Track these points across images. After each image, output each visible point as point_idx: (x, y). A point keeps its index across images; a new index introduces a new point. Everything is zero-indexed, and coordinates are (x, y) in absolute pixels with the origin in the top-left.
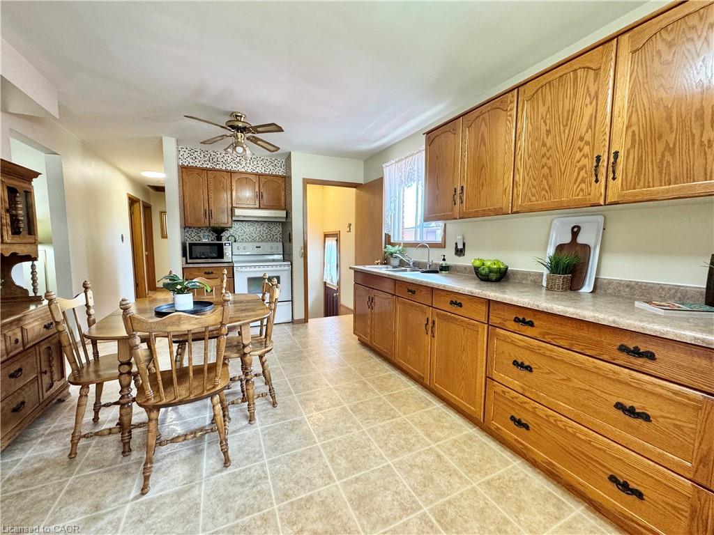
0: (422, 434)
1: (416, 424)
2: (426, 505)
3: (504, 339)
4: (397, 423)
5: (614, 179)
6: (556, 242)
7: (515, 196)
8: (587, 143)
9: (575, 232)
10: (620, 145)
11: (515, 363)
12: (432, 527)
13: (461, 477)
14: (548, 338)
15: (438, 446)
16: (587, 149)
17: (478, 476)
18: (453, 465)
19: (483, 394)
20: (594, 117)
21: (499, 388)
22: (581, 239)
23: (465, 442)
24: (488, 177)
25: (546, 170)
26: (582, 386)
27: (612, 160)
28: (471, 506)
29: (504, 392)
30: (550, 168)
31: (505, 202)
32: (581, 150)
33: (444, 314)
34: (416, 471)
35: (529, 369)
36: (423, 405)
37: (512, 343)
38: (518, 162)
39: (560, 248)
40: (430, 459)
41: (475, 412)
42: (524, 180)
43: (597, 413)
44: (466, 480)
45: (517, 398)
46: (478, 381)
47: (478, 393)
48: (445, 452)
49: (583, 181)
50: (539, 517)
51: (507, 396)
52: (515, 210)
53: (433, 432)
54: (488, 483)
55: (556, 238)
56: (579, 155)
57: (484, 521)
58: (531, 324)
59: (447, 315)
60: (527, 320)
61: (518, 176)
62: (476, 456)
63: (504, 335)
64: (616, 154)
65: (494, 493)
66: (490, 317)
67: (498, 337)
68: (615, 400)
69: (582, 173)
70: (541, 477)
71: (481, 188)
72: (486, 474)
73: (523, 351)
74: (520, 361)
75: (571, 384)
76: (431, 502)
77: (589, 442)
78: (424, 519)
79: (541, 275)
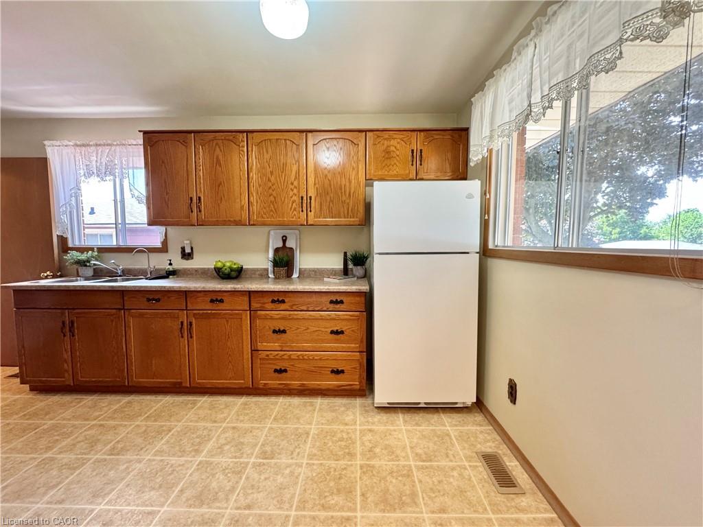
0: (209, 425)
1: (197, 422)
2: (250, 458)
3: (265, 318)
4: (178, 432)
5: (310, 211)
6: (273, 246)
7: (251, 213)
8: (295, 187)
9: (284, 240)
10: (312, 193)
11: (275, 331)
12: (264, 464)
13: (258, 428)
14: (294, 308)
15: (228, 423)
16: (295, 191)
17: (267, 420)
18: (247, 425)
19: (250, 366)
20: (298, 172)
21: (263, 354)
22: (288, 244)
23: (244, 409)
24: (226, 194)
25: (272, 198)
26: (315, 329)
27: (309, 201)
28: (276, 437)
29: (267, 356)
30: (275, 198)
31: (243, 216)
32: (292, 190)
33: (203, 313)
34: (227, 447)
35: (284, 331)
36: (190, 406)
37: (272, 318)
38: (252, 189)
39: (277, 250)
40: (229, 434)
41: (244, 383)
42: (257, 202)
43: (323, 341)
44: (263, 427)
45: (277, 355)
46: (245, 357)
47: (246, 366)
48: (237, 423)
49: (295, 209)
50: (308, 415)
51: (271, 357)
52: (252, 223)
53: (216, 417)
54: (275, 419)
55: (273, 243)
56: (291, 193)
57: (287, 438)
58: (283, 302)
59: (207, 313)
60: (280, 299)
61: (252, 198)
62: (257, 411)
63: (264, 315)
64: (310, 197)
65: (282, 421)
66: (252, 304)
67: (259, 317)
68: (329, 330)
69: (294, 204)
70: (296, 398)
71: (219, 202)
72: (270, 416)
73: (279, 321)
74: (277, 329)
75: (308, 331)
76: (252, 454)
77: (320, 359)
78: (254, 465)
79: (267, 270)
